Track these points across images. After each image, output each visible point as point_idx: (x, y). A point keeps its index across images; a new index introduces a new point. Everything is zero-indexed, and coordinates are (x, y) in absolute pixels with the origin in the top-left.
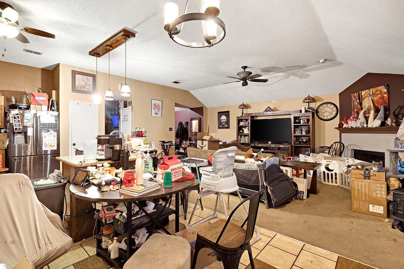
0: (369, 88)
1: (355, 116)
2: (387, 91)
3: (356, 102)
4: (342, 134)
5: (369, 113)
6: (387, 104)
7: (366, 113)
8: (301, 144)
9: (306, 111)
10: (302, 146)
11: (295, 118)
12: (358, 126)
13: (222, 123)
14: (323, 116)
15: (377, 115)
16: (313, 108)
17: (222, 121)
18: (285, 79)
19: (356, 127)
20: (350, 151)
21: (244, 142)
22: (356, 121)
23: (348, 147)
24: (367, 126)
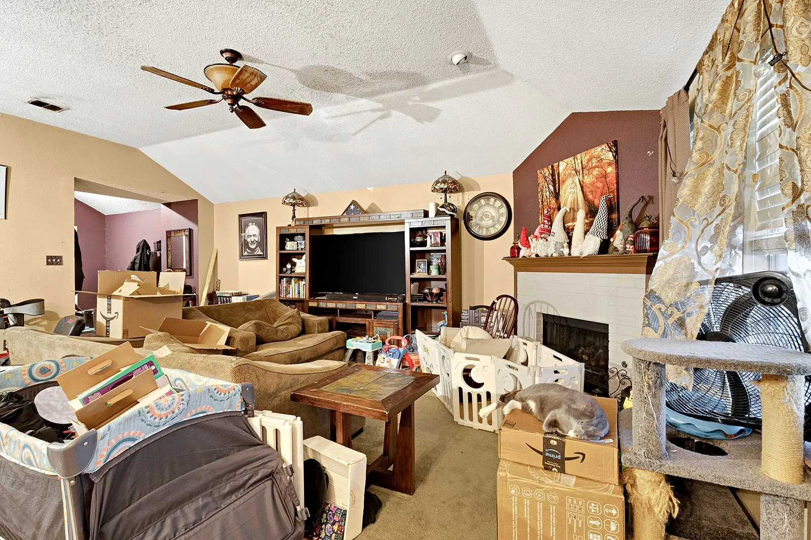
0: (574, 154)
1: (545, 225)
2: (615, 157)
3: (547, 192)
4: (518, 273)
5: (574, 220)
6: (613, 192)
7: (567, 219)
8: (429, 301)
9: (438, 213)
10: (430, 304)
11: (413, 231)
12: (551, 253)
13: (250, 245)
14: (480, 227)
15: (590, 224)
16: (453, 205)
17: (249, 240)
18: (379, 120)
19: (546, 256)
20: (534, 317)
21: (297, 297)
22: (547, 240)
23: (530, 308)
24: (570, 254)
